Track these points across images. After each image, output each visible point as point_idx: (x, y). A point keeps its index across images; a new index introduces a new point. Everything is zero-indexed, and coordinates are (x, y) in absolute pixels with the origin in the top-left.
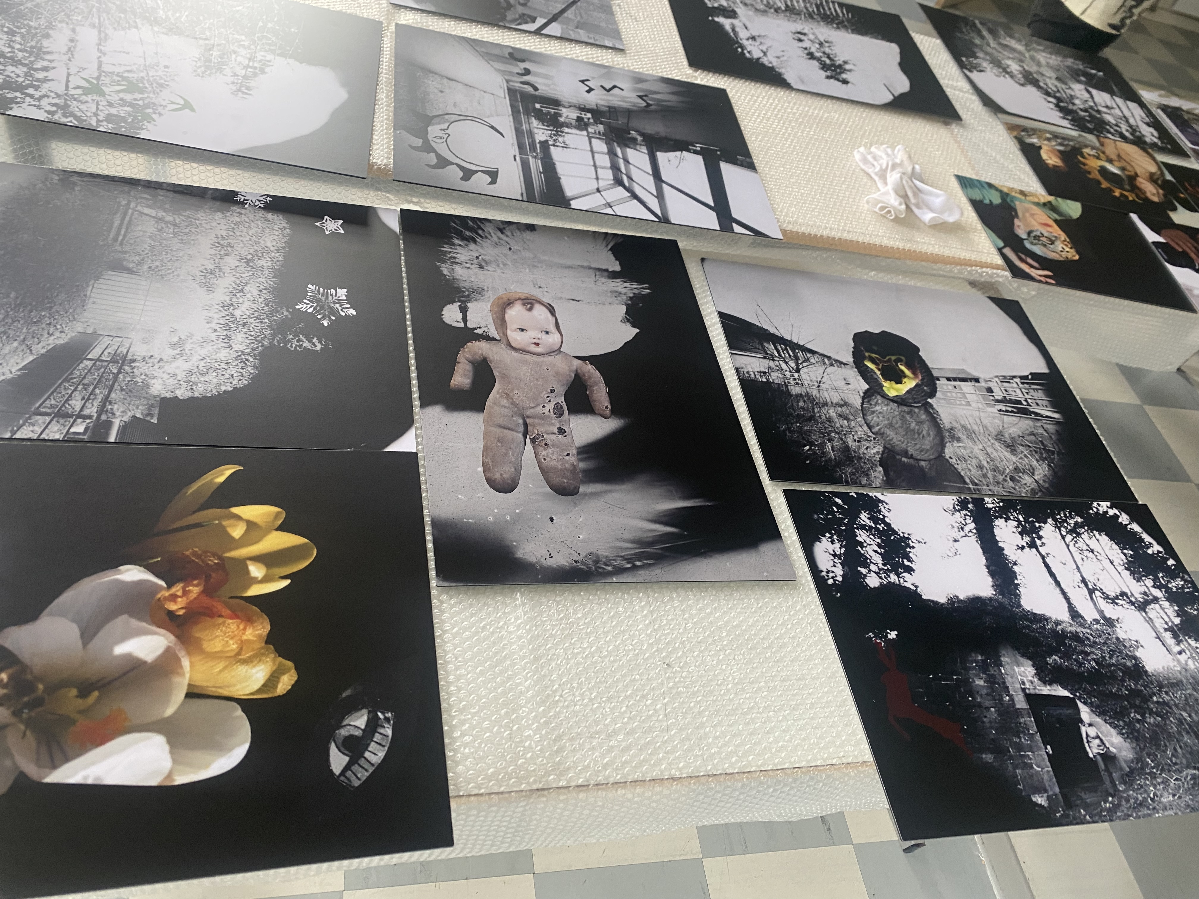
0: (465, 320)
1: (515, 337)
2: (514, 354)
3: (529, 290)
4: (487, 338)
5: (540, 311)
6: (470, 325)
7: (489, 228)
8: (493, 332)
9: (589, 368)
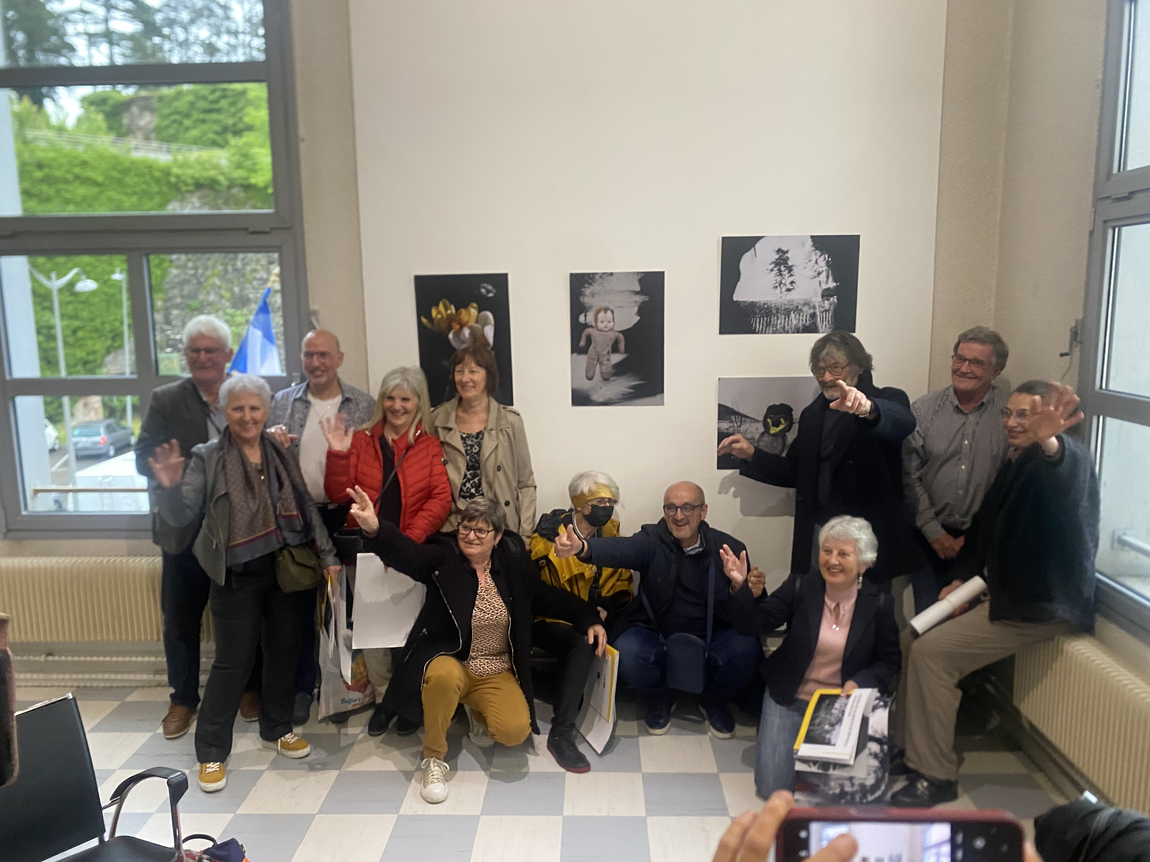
0: (585, 320)
1: (600, 325)
2: (599, 332)
3: (605, 304)
4: (591, 327)
5: (609, 313)
6: (587, 322)
7: (597, 277)
8: (593, 324)
9: (621, 336)
